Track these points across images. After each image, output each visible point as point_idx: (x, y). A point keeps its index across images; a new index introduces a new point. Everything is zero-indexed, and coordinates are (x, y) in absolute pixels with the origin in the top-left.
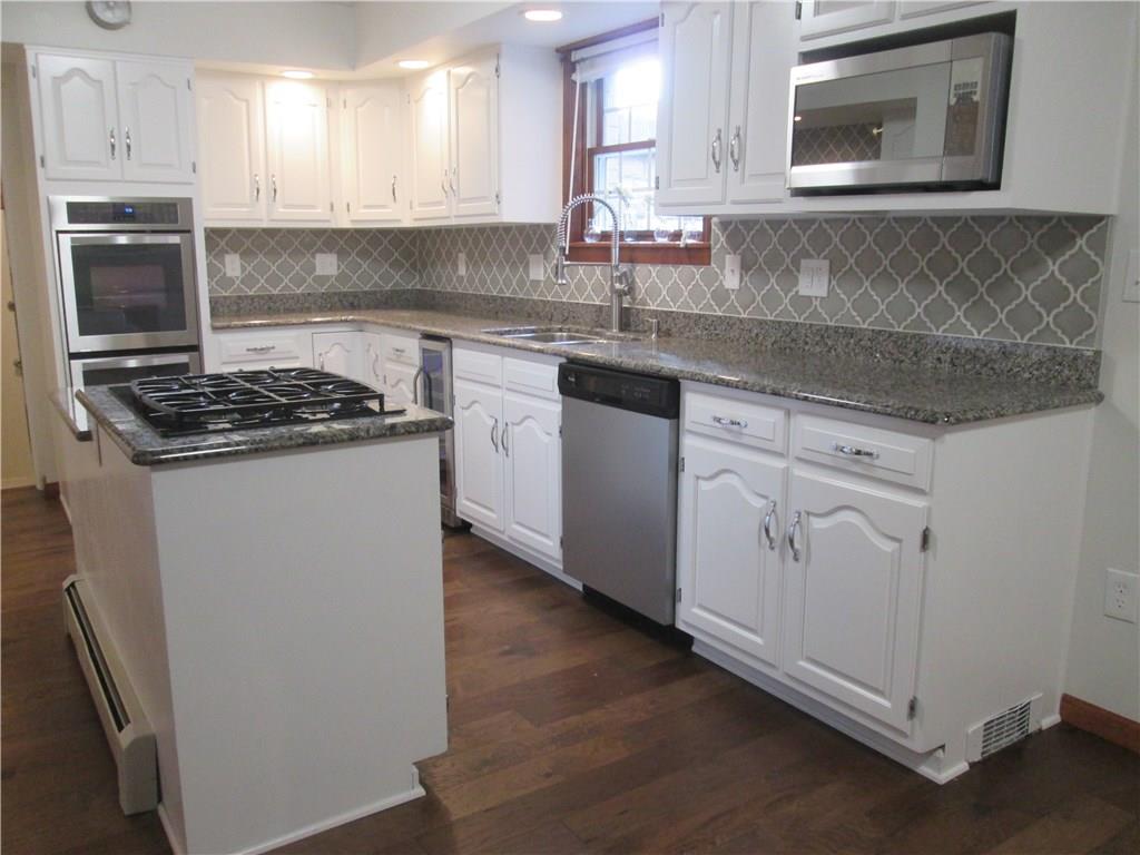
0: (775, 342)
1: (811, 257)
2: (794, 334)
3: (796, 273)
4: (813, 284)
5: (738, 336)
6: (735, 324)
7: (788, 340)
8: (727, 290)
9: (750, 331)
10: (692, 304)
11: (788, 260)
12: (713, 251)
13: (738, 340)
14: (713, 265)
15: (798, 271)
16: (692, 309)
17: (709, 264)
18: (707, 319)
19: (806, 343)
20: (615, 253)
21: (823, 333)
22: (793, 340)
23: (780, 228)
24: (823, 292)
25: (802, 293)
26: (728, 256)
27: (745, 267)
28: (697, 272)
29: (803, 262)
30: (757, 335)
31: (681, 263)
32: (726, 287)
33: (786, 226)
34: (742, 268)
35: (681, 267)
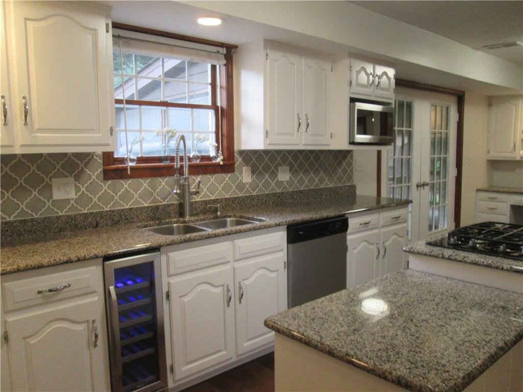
0: (274, 202)
1: (282, 165)
2: (281, 197)
3: (276, 172)
4: (284, 176)
5: (256, 203)
6: (255, 198)
7: (279, 200)
8: (244, 184)
9: (263, 200)
10: (238, 193)
11: (273, 167)
12: (236, 165)
13: (257, 205)
14: (236, 172)
15: (278, 171)
16: (238, 194)
17: (234, 172)
18: (239, 199)
19: (286, 199)
20: (186, 170)
21: (292, 194)
22: (281, 199)
23: (268, 154)
24: (288, 179)
25: (279, 180)
26: (244, 168)
27: (253, 172)
28: (227, 177)
29: (280, 168)
30: (266, 201)
31: (217, 173)
32: (244, 182)
33: (271, 153)
34: (252, 172)
35: (216, 175)
